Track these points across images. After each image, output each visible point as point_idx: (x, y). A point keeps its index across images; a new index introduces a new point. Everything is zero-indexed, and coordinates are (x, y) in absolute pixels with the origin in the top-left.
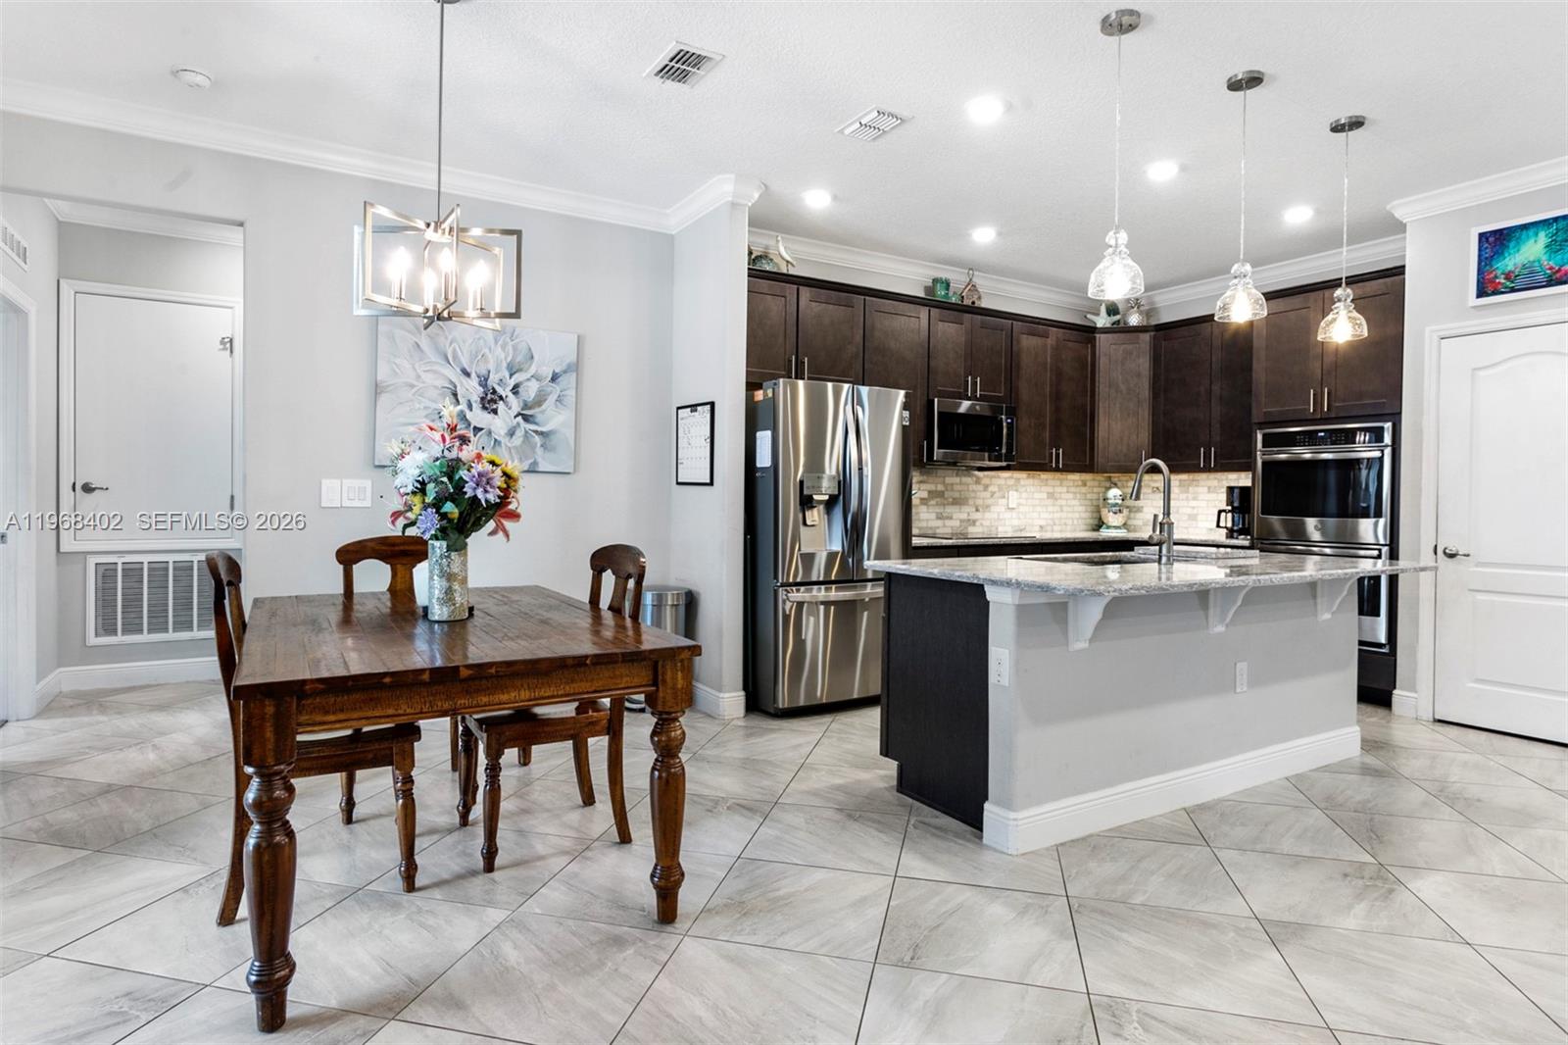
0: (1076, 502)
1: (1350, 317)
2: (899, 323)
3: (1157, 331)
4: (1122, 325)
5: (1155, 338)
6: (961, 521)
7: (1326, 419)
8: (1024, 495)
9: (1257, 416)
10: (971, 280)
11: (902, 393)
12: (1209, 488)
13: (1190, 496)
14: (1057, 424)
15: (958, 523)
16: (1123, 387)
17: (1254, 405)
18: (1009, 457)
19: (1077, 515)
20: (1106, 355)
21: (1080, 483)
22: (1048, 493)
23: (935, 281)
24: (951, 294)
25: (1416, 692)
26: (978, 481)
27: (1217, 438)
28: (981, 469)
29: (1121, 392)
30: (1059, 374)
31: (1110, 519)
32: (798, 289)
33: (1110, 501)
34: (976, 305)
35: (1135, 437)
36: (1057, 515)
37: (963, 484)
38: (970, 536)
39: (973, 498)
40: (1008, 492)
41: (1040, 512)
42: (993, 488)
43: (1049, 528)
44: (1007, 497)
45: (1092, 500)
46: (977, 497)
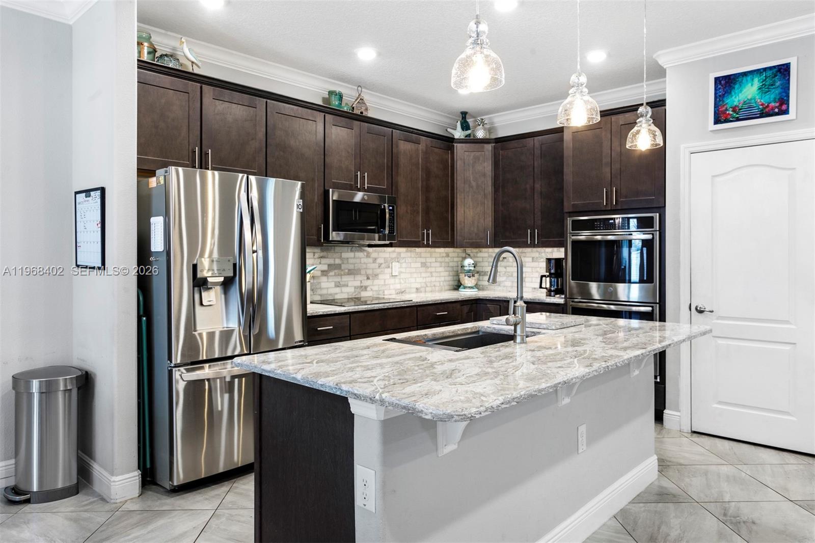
0: (441, 269)
1: (649, 129)
2: (298, 124)
3: (496, 143)
4: (472, 138)
5: (495, 148)
6: (355, 287)
7: (614, 210)
8: (404, 265)
9: (567, 207)
10: (360, 95)
11: (300, 183)
12: (533, 258)
14: (427, 211)
15: (352, 290)
16: (474, 184)
17: (565, 200)
18: (391, 236)
19: (443, 279)
20: (461, 159)
21: (444, 255)
22: (422, 263)
23: (331, 93)
24: (343, 105)
25: (680, 412)
26: (368, 256)
27: (539, 222)
28: (370, 246)
29: (472, 187)
30: (428, 173)
31: (466, 282)
32: (201, 87)
33: (466, 268)
34: (364, 115)
35: (482, 221)
36: (428, 279)
37: (357, 258)
38: (362, 300)
39: (364, 269)
40: (392, 263)
41: (416, 278)
42: (380, 261)
43: (423, 290)
44: (391, 267)
45: (453, 267)
46: (368, 268)
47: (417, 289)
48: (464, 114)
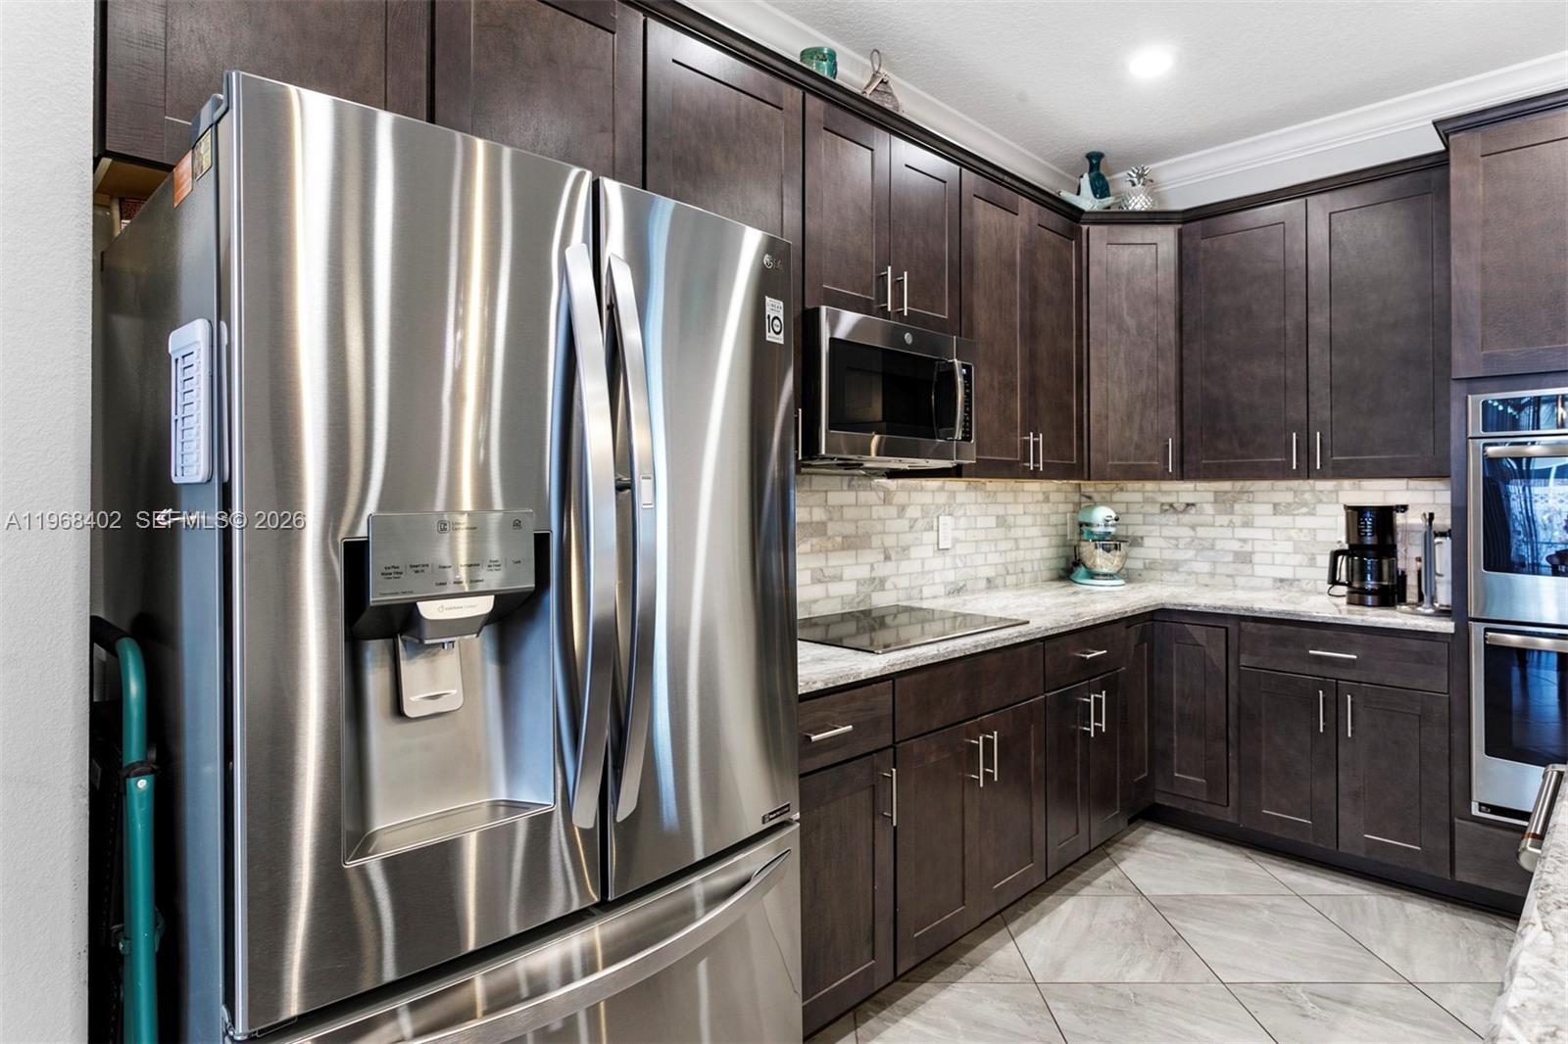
0: (1035, 531)
3: (1185, 221)
5: (1182, 234)
6: (859, 582)
8: (963, 522)
9: (1464, 362)
10: (877, 73)
12: (1275, 505)
13: (1237, 520)
14: (1032, 386)
15: (852, 590)
16: (1130, 322)
18: (963, 448)
19: (1037, 554)
20: (1098, 261)
21: (1040, 497)
22: (997, 517)
26: (887, 500)
29: (1128, 332)
30: (1033, 290)
31: (1098, 561)
33: (1096, 529)
35: (1152, 416)
36: (1011, 556)
37: (861, 506)
38: (874, 614)
39: (880, 533)
40: (938, 518)
41: (986, 553)
42: (913, 512)
43: (999, 581)
44: (935, 528)
45: (1056, 525)
46: (887, 531)
47: (989, 580)
48: (1095, 160)
